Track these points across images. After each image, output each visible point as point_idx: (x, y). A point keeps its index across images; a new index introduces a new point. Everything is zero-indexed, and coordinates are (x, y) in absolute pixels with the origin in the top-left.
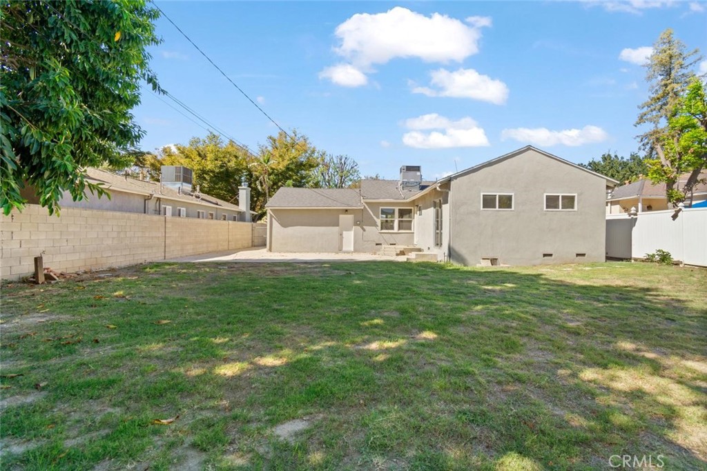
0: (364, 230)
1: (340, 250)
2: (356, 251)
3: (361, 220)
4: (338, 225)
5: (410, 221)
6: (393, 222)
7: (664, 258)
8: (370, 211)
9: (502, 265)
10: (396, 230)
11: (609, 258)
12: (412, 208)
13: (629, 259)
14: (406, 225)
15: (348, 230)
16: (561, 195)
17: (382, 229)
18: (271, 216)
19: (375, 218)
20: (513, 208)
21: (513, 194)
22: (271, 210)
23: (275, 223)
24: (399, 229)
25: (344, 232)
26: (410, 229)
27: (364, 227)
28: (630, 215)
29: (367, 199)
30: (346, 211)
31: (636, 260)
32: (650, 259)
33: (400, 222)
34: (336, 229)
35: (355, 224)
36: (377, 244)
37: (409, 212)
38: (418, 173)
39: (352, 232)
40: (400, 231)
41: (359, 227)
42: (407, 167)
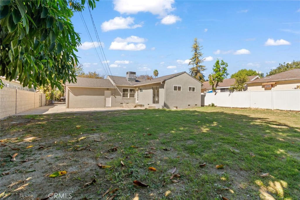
0: (116, 97)
1: (105, 106)
2: (112, 106)
3: (114, 93)
4: (104, 95)
5: (134, 94)
6: (128, 94)
7: (213, 105)
8: (118, 90)
9: (179, 109)
10: (129, 98)
11: (202, 106)
12: (135, 89)
13: (204, 106)
14: (132, 96)
15: (109, 97)
16: (192, 87)
17: (123, 97)
18: (69, 91)
19: (120, 92)
20: (181, 91)
21: (181, 86)
22: (69, 87)
23: (71, 94)
24: (130, 97)
25: (106, 98)
26: (134, 97)
27: (116, 96)
28: (204, 93)
29: (117, 84)
30: (108, 89)
31: (205, 106)
32: (209, 106)
33: (130, 94)
34: (103, 97)
35: (112, 95)
36: (121, 103)
37: (134, 90)
38: (135, 75)
39: (111, 98)
40: (130, 98)
41: (113, 96)
42: (131, 72)
